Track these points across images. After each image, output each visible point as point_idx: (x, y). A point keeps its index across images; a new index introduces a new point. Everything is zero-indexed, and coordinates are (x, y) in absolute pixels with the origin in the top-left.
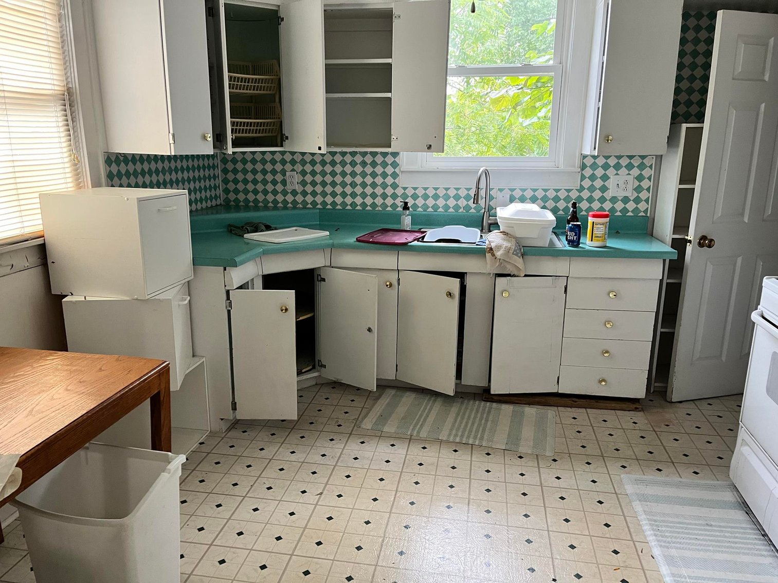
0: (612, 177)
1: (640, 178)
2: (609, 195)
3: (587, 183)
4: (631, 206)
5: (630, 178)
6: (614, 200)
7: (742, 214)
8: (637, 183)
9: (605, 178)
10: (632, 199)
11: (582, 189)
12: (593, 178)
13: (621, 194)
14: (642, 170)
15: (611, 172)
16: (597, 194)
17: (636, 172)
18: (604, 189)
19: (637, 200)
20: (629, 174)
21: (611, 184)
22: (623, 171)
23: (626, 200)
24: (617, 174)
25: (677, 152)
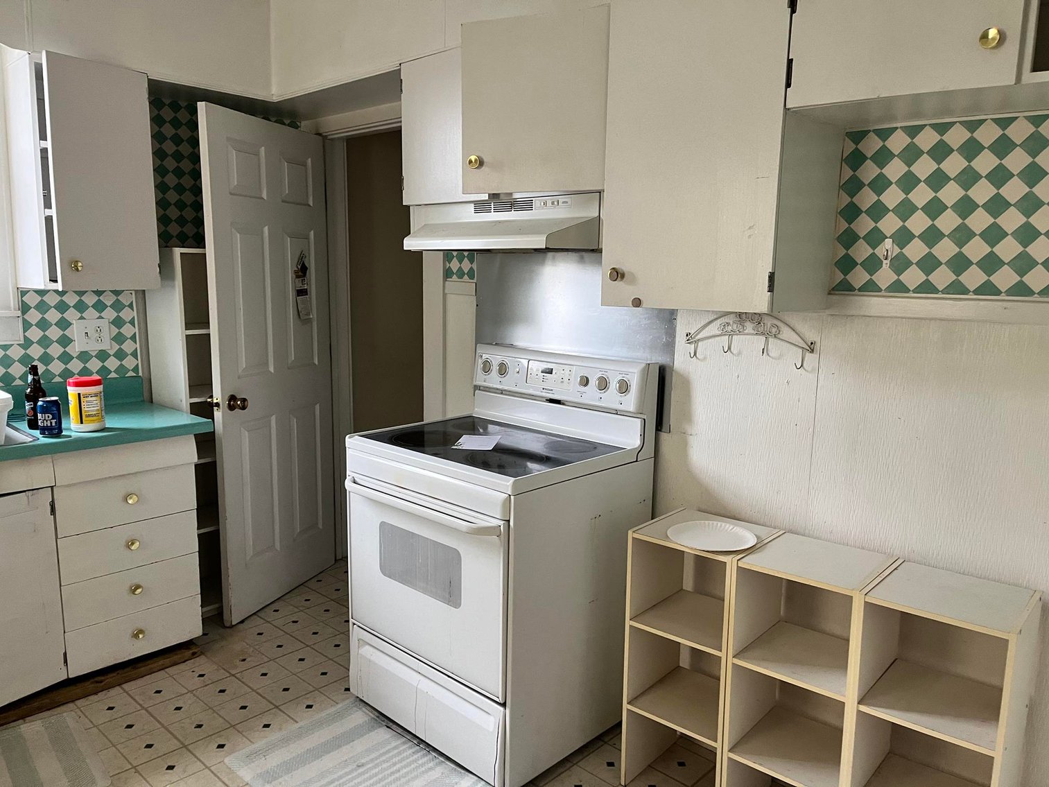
0: (74, 322)
1: (118, 322)
2: (75, 349)
3: (35, 333)
4: (112, 364)
5: (104, 324)
6: (84, 356)
7: (267, 364)
8: (115, 331)
9: (64, 324)
10: (112, 352)
11: (27, 343)
12: (43, 324)
13: (93, 347)
14: (119, 311)
15: (72, 315)
16: (55, 350)
17: (110, 314)
18: (65, 341)
19: (120, 355)
20: (100, 317)
21: (75, 331)
22: (91, 313)
23: (103, 356)
24: (82, 318)
25: (174, 286)
